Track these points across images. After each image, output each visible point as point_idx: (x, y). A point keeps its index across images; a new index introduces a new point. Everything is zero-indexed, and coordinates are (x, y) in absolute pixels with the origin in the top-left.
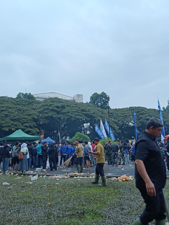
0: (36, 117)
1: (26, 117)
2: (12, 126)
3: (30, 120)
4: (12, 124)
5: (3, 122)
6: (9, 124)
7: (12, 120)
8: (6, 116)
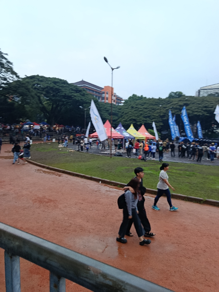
0: (162, 114)
1: (155, 114)
2: (142, 121)
3: (157, 117)
4: (143, 120)
5: (138, 119)
6: (141, 120)
7: (144, 117)
8: (141, 114)
